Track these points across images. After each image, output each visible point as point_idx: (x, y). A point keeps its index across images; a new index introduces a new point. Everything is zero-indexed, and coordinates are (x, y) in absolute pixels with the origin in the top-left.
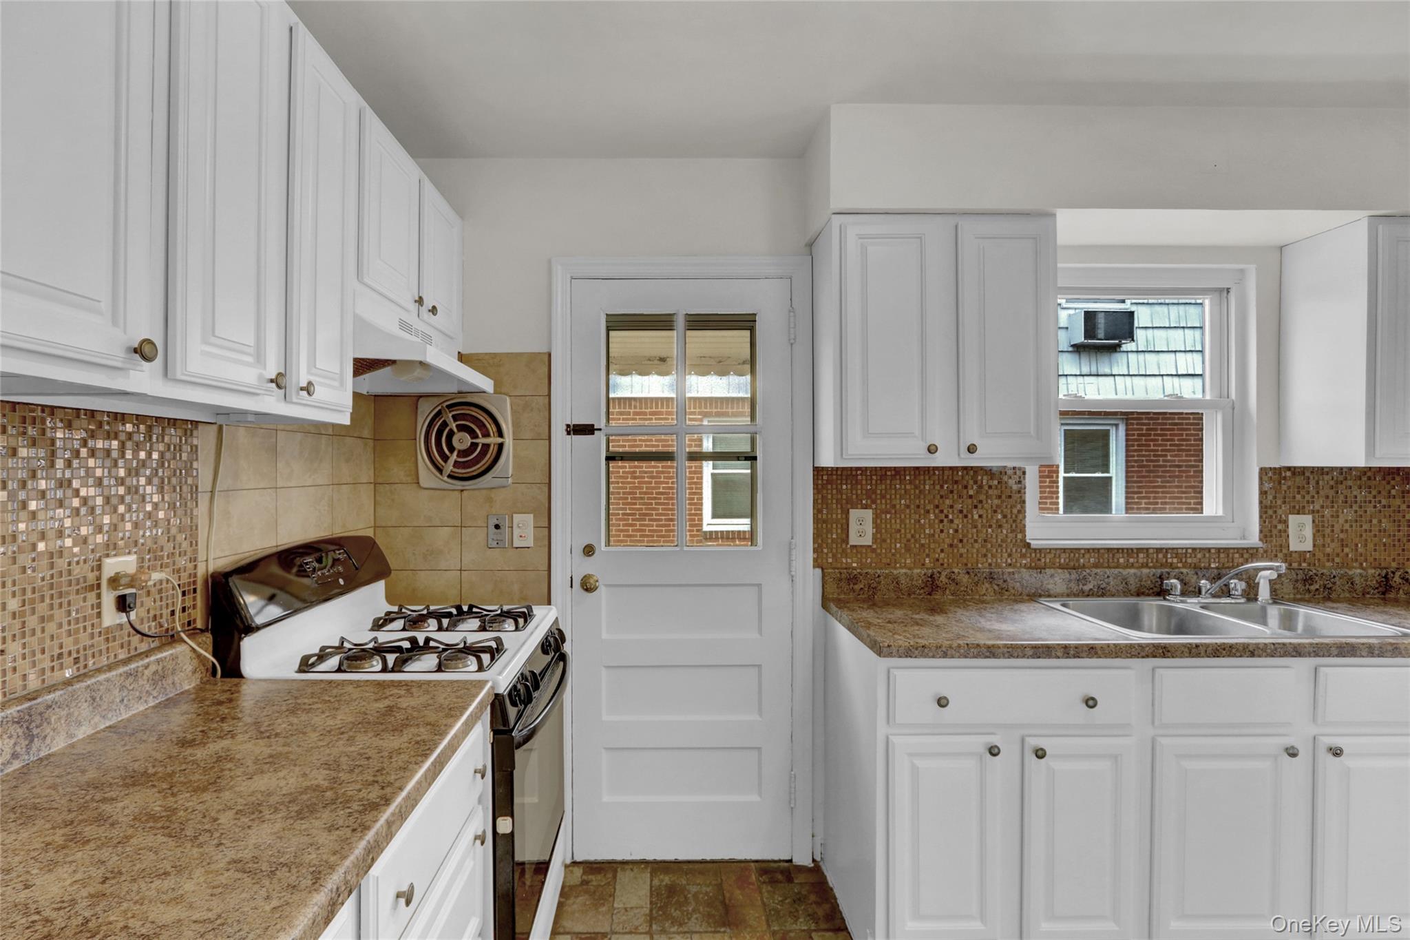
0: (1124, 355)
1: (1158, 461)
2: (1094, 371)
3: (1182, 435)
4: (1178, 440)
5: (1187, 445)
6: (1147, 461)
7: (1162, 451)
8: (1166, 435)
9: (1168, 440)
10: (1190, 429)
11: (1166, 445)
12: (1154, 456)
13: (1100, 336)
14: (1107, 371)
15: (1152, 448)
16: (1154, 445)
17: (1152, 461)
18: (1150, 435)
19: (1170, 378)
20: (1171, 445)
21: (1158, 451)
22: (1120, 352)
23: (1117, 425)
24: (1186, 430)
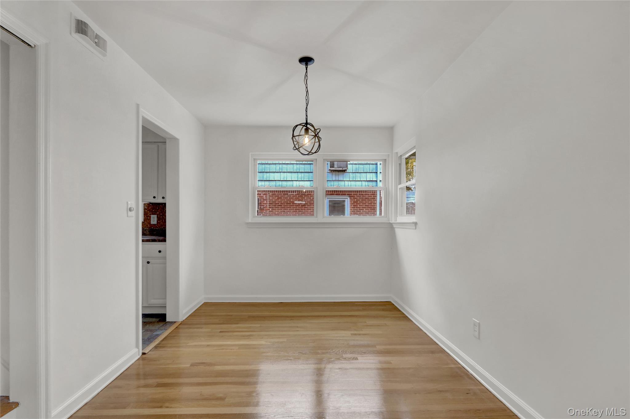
0: (348, 174)
1: (361, 211)
2: (337, 179)
3: (369, 202)
4: (368, 204)
5: (371, 206)
6: (356, 211)
7: (362, 208)
8: (363, 202)
9: (364, 204)
10: (372, 200)
11: (363, 206)
12: (359, 209)
13: (335, 167)
14: (342, 179)
15: (358, 206)
16: (359, 206)
17: (358, 211)
18: (358, 202)
19: (364, 182)
20: (365, 206)
21: (360, 208)
22: (347, 172)
23: (347, 198)
24: (370, 200)
